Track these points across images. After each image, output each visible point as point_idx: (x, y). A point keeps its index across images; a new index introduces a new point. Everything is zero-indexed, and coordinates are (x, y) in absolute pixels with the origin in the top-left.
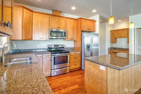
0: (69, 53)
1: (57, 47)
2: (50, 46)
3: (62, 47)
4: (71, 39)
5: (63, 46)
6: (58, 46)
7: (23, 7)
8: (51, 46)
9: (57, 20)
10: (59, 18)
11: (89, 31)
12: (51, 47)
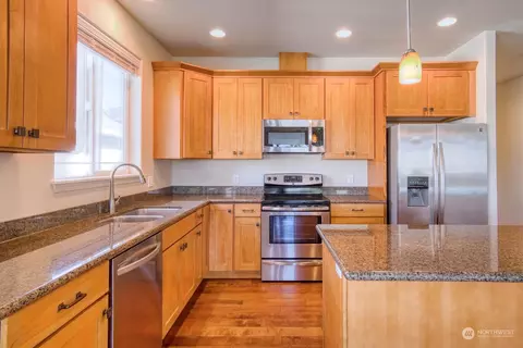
0: (327, 208)
1: (296, 184)
2: (270, 179)
3: (315, 182)
4: (347, 153)
5: (317, 179)
6: (299, 178)
7: (183, 66)
8: (275, 179)
9: (291, 87)
10: (298, 80)
11: (428, 114)
12: (272, 182)
